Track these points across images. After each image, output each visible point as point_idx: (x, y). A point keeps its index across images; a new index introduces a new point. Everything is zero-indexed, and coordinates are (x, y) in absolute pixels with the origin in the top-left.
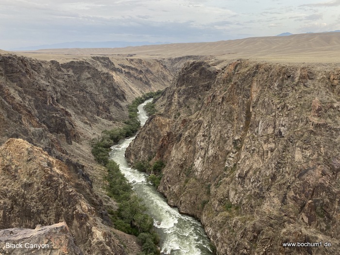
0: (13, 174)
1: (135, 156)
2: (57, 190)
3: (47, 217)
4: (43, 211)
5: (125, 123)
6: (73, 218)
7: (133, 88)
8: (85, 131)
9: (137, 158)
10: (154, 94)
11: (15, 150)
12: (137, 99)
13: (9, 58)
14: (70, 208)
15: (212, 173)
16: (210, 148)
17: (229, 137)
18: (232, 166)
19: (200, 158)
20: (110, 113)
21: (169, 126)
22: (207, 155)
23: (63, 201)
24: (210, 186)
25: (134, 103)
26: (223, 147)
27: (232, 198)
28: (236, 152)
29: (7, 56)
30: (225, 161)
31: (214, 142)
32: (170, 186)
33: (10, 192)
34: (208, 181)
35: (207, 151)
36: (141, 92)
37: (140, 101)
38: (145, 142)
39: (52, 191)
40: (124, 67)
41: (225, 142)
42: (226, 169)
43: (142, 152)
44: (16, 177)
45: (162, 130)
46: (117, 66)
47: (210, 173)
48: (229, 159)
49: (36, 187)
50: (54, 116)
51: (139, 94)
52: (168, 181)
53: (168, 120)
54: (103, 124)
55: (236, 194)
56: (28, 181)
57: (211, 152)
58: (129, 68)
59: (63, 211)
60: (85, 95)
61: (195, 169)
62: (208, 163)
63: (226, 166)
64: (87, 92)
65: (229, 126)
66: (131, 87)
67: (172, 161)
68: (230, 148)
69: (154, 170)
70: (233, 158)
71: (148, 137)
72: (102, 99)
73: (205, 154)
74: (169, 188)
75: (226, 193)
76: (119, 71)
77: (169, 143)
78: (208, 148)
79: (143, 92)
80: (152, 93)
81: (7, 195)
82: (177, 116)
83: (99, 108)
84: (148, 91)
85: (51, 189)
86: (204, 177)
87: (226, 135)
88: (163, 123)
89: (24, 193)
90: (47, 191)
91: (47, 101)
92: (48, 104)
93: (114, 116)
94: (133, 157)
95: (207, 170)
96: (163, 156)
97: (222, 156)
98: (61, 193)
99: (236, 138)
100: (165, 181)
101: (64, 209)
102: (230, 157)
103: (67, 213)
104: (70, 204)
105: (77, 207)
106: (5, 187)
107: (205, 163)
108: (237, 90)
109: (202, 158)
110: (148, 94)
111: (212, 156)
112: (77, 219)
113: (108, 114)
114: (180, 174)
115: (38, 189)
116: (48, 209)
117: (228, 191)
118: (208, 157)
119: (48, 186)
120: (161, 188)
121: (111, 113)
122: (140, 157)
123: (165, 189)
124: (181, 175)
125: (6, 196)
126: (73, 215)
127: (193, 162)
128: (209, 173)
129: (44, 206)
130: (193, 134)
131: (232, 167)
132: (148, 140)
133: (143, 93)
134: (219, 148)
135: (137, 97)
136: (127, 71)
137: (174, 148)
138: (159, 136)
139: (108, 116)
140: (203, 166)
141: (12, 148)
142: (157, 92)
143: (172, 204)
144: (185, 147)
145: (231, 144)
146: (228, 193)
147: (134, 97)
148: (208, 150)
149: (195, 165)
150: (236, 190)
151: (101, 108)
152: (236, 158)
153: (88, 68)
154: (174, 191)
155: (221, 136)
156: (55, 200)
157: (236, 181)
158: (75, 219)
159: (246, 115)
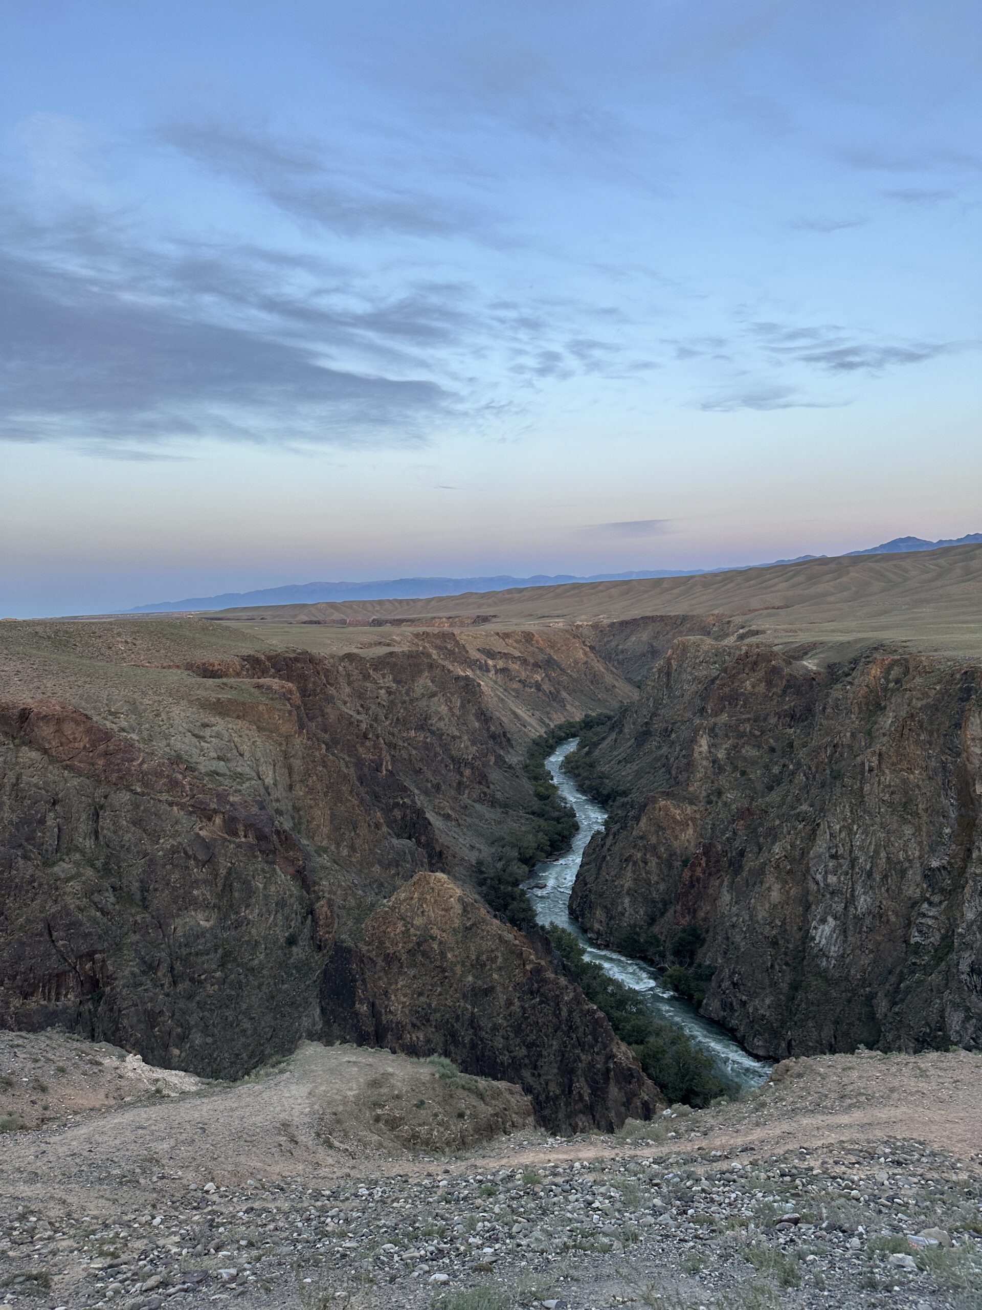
0: (438, 964)
1: (607, 910)
2: (558, 1005)
3: (539, 1075)
4: (527, 1061)
5: (533, 813)
6: (607, 1080)
7: (519, 711)
8: (451, 839)
9: (611, 918)
10: (578, 726)
11: (436, 901)
12: (535, 743)
13: (296, 660)
14: (597, 1054)
15: (875, 961)
16: (859, 890)
17: (910, 861)
18: (935, 938)
19: (830, 919)
20: (488, 787)
21: (695, 825)
22: (852, 909)
23: (580, 1034)
24: (871, 997)
25: (531, 756)
26: (900, 889)
27: (957, 1032)
28: (941, 902)
29: (292, 656)
30: (908, 925)
31: (870, 874)
32: (744, 998)
33: (435, 1011)
34: (864, 982)
35: (851, 901)
36: (541, 721)
37: (547, 746)
38: (634, 872)
39: (548, 1009)
40: (490, 654)
41: (903, 872)
42: (917, 949)
43: (627, 900)
44: (444, 970)
45: (676, 838)
46: (475, 655)
47: (867, 962)
48: (920, 920)
49: (502, 998)
50: (398, 803)
51: (536, 730)
52: (735, 985)
53: (689, 810)
54: (481, 817)
55: (968, 1018)
56: (480, 982)
57: (863, 902)
58: (506, 656)
59: (581, 1062)
60: (428, 740)
61: (816, 950)
62: (860, 933)
63: (913, 941)
64: (433, 733)
65: (908, 831)
66: (514, 708)
67: (733, 926)
68: (918, 891)
69: (677, 953)
70: (933, 917)
71: (639, 855)
72: (467, 748)
73: (846, 908)
74: (744, 1004)
75: (935, 1017)
76: (480, 668)
77: (710, 874)
78: (853, 890)
79: (547, 721)
80: (571, 725)
81: (431, 1018)
82: (714, 798)
83: (461, 774)
84: (558, 719)
85: (541, 1002)
86: (853, 972)
87: (901, 855)
88: (678, 817)
89: (472, 1013)
90: (533, 1007)
91: (382, 764)
92: (384, 772)
93: (499, 795)
94: (599, 913)
95: (858, 952)
96: (695, 911)
97: (896, 913)
98: (570, 1012)
99: (935, 864)
100: (726, 984)
101: (583, 1057)
102: (924, 915)
103: (591, 1065)
104: (597, 1042)
105: (614, 1050)
106: (423, 999)
107: (850, 933)
108: (919, 735)
109: (835, 918)
110: (560, 727)
111: (870, 913)
112: (618, 1082)
113: (486, 790)
114: (772, 966)
115: (509, 1003)
116: (540, 1055)
117: (943, 1011)
118: (855, 917)
119: (532, 993)
120: (713, 1006)
121: (492, 786)
122: (623, 914)
123: (727, 1006)
124: (777, 967)
125: (428, 1020)
126: (608, 1070)
127: (808, 931)
128: (865, 960)
129: (527, 1047)
130: (797, 853)
131: (936, 943)
132: (642, 865)
133: (548, 726)
134: (887, 891)
135: (534, 735)
136: (501, 664)
137: (724, 890)
138: (671, 855)
139: (485, 794)
140: (845, 942)
141: (428, 897)
142: (584, 721)
143: (761, 1053)
144: (777, 887)
145: (919, 878)
146: (943, 1017)
147: (527, 736)
148: (853, 895)
149: (813, 939)
150: (968, 1009)
151: (467, 772)
152: (943, 917)
153: (431, 666)
154: (761, 1012)
155: (888, 858)
156: (556, 1031)
157: (961, 982)
158: (612, 1083)
159: (957, 800)
